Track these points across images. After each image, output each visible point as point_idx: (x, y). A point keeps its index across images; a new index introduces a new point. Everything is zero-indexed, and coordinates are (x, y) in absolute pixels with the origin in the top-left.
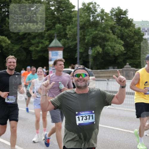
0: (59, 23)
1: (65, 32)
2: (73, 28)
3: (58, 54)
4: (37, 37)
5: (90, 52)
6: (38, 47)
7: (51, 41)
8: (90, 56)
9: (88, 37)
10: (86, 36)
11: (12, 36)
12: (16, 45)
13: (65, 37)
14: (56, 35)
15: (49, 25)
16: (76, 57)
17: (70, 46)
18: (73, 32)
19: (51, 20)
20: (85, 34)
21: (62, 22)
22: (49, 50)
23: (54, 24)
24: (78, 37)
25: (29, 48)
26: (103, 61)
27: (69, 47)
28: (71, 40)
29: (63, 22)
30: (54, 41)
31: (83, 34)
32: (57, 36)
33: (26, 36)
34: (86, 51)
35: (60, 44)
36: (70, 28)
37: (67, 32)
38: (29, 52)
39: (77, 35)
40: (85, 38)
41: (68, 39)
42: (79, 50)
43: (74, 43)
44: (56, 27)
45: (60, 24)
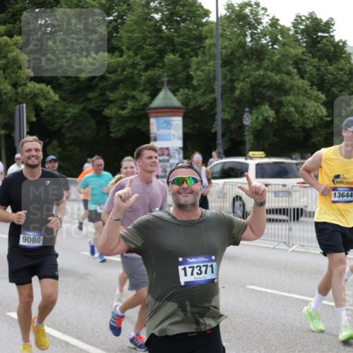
0: (173, 52)
1: (188, 72)
2: (206, 63)
3: (172, 125)
4: (121, 85)
5: (247, 120)
6: (123, 108)
7: (154, 95)
8: (247, 128)
9: (241, 84)
10: (237, 82)
11: (62, 84)
12: (71, 104)
13: (187, 83)
14: (165, 79)
15: (150, 57)
16: (213, 131)
17: (200, 106)
18: (206, 72)
19: (155, 45)
20: (234, 78)
21: (180, 48)
22: (150, 115)
23: (162, 53)
24: (218, 85)
25: (103, 110)
26: (277, 139)
27: (197, 108)
28: (202, 90)
29: (181, 50)
30: (161, 95)
31: (228, 77)
32: (169, 82)
33: (94, 82)
34: (238, 117)
35: (175, 102)
36: (198, 63)
37: (191, 73)
38: (103, 121)
39: (215, 78)
40: (235, 85)
41: (195, 89)
42: (221, 114)
43: (209, 98)
44: (166, 61)
45: (175, 55)
